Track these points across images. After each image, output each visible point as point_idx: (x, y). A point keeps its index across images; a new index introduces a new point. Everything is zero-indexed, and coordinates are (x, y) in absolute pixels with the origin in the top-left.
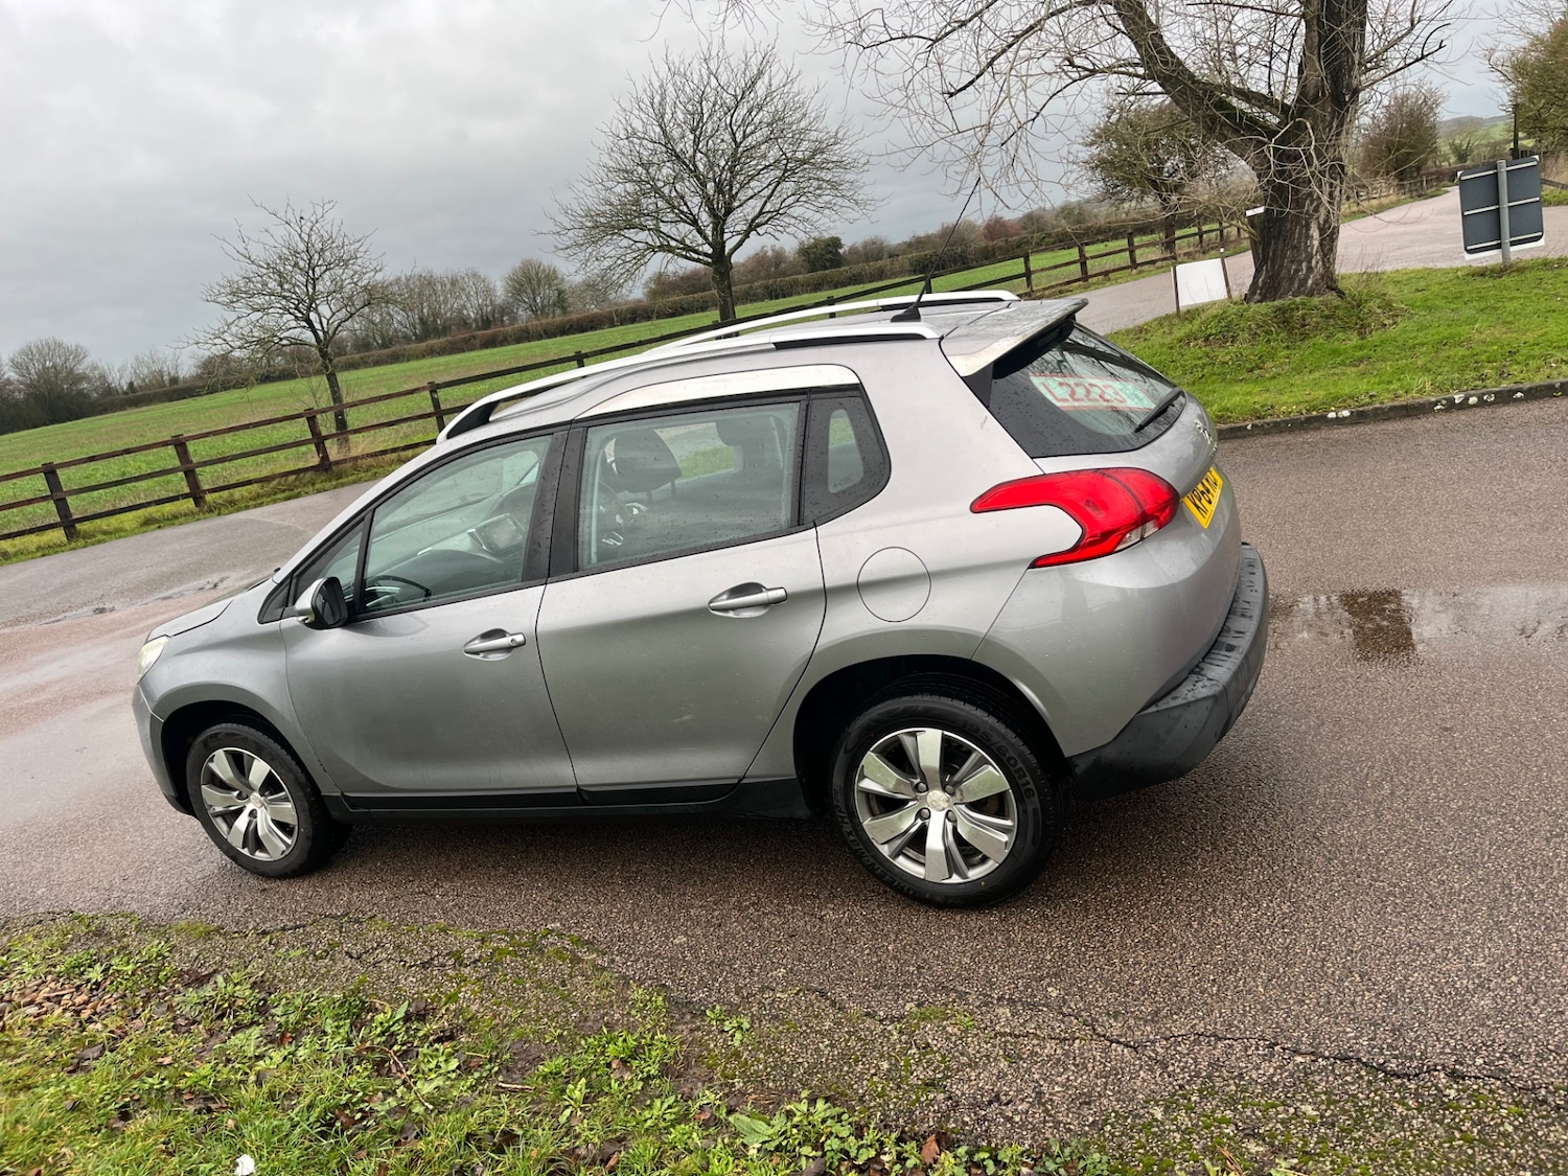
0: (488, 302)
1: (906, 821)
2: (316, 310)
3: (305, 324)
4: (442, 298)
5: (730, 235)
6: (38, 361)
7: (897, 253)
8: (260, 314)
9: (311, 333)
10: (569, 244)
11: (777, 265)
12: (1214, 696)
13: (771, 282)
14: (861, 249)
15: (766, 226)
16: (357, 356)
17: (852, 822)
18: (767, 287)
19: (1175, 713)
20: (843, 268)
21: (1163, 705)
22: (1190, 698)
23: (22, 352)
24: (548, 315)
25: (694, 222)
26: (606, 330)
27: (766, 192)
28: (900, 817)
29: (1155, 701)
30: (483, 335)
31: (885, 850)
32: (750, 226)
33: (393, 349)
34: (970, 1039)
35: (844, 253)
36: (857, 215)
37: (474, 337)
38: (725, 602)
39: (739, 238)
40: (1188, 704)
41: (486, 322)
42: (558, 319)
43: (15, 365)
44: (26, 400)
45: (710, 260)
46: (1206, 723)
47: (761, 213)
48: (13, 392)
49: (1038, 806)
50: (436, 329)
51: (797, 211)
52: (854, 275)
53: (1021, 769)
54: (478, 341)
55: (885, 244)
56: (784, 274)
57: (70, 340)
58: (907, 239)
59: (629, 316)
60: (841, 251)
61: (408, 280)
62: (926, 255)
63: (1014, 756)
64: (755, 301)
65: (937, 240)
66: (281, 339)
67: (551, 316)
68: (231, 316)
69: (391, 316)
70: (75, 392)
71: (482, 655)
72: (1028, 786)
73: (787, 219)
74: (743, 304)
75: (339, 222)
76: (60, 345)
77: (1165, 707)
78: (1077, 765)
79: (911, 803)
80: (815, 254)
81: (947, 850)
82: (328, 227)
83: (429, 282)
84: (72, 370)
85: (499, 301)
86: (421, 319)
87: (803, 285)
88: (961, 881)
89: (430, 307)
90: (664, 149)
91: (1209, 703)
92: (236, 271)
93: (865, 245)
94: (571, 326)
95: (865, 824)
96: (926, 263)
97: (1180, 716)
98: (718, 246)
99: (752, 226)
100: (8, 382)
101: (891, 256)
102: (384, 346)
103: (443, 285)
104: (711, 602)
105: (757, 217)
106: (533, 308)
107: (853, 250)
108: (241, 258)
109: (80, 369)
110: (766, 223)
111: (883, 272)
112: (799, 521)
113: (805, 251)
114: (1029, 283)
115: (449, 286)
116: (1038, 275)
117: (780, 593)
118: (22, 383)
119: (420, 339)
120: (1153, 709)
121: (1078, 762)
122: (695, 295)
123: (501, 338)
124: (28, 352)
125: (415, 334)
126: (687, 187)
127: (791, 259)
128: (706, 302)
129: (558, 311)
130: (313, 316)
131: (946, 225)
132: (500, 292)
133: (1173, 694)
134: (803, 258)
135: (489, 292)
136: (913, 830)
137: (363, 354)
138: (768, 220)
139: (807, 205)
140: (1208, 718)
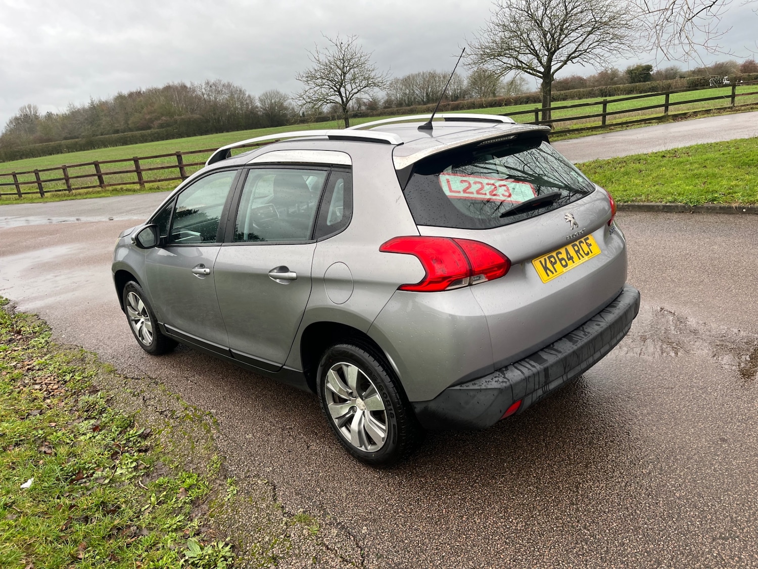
0: (459, 88)
1: (344, 410)
2: (344, 87)
3: (338, 93)
4: (438, 84)
5: (556, 62)
6: (269, 99)
7: (684, 76)
8: (318, 87)
9: (340, 98)
10: (470, 62)
11: (612, 79)
12: (500, 389)
13: (604, 87)
14: (663, 72)
15: (578, 58)
16: (395, 109)
17: (324, 403)
18: (601, 90)
19: (472, 393)
20: (647, 83)
21: (464, 387)
22: (483, 387)
23: (264, 94)
24: (486, 96)
25: (537, 55)
26: (512, 106)
27: (581, 39)
28: (341, 408)
29: (460, 383)
30: (453, 104)
31: (336, 422)
32: (569, 57)
33: (412, 107)
34: (308, 541)
35: (653, 74)
36: (632, 55)
37: (449, 105)
38: (275, 273)
39: (560, 64)
40: (480, 390)
41: (456, 98)
42: (490, 99)
43: (261, 100)
44: (262, 116)
45: (542, 75)
46: (492, 404)
47: (575, 51)
48: (258, 111)
49: (396, 424)
50: (433, 99)
51: (597, 51)
52: (653, 87)
53: (389, 401)
54: (450, 107)
55: (679, 71)
56: (615, 83)
57: (283, 91)
58: (693, 69)
59: (525, 100)
60: (651, 73)
61: (423, 74)
62: (698, 79)
63: (386, 393)
64: (593, 97)
65: (711, 70)
66: (327, 100)
67: (487, 97)
68: (307, 88)
69: (414, 91)
70: (281, 114)
71: (198, 275)
72: (391, 412)
73: (590, 56)
74: (587, 98)
75: (360, 46)
76: (278, 93)
77: (465, 388)
78: (415, 408)
79: (348, 402)
80: (636, 73)
81: (359, 432)
82: (354, 48)
83: (433, 76)
84: (282, 104)
85: (464, 88)
86: (427, 94)
87: (622, 91)
88: (365, 450)
89: (432, 88)
90: (527, 14)
91: (496, 393)
92: (313, 66)
93: (667, 70)
94: (495, 103)
95: (329, 406)
96: (697, 83)
97: (474, 396)
98: (548, 67)
99: (570, 58)
100: (257, 107)
101: (681, 77)
102: (408, 105)
103: (439, 77)
104: (270, 272)
105: (572, 53)
106: (480, 92)
107: (658, 73)
108: (315, 60)
109: (285, 104)
110: (578, 56)
111: (670, 86)
112: (312, 238)
113: (630, 72)
114: (733, 101)
115: (442, 78)
116: (740, 97)
117: (294, 275)
118: (262, 108)
119: (425, 103)
120: (458, 387)
121: (416, 406)
122: (562, 92)
123: (461, 106)
124: (266, 95)
125: (423, 101)
126: (535, 35)
127: (621, 75)
128: (567, 96)
129: (491, 95)
130: (342, 90)
131: (718, 63)
132: (465, 83)
133: (476, 382)
134: (628, 75)
135: (460, 82)
136: (347, 416)
137: (398, 108)
138: (579, 55)
139: (603, 48)
140: (493, 402)
